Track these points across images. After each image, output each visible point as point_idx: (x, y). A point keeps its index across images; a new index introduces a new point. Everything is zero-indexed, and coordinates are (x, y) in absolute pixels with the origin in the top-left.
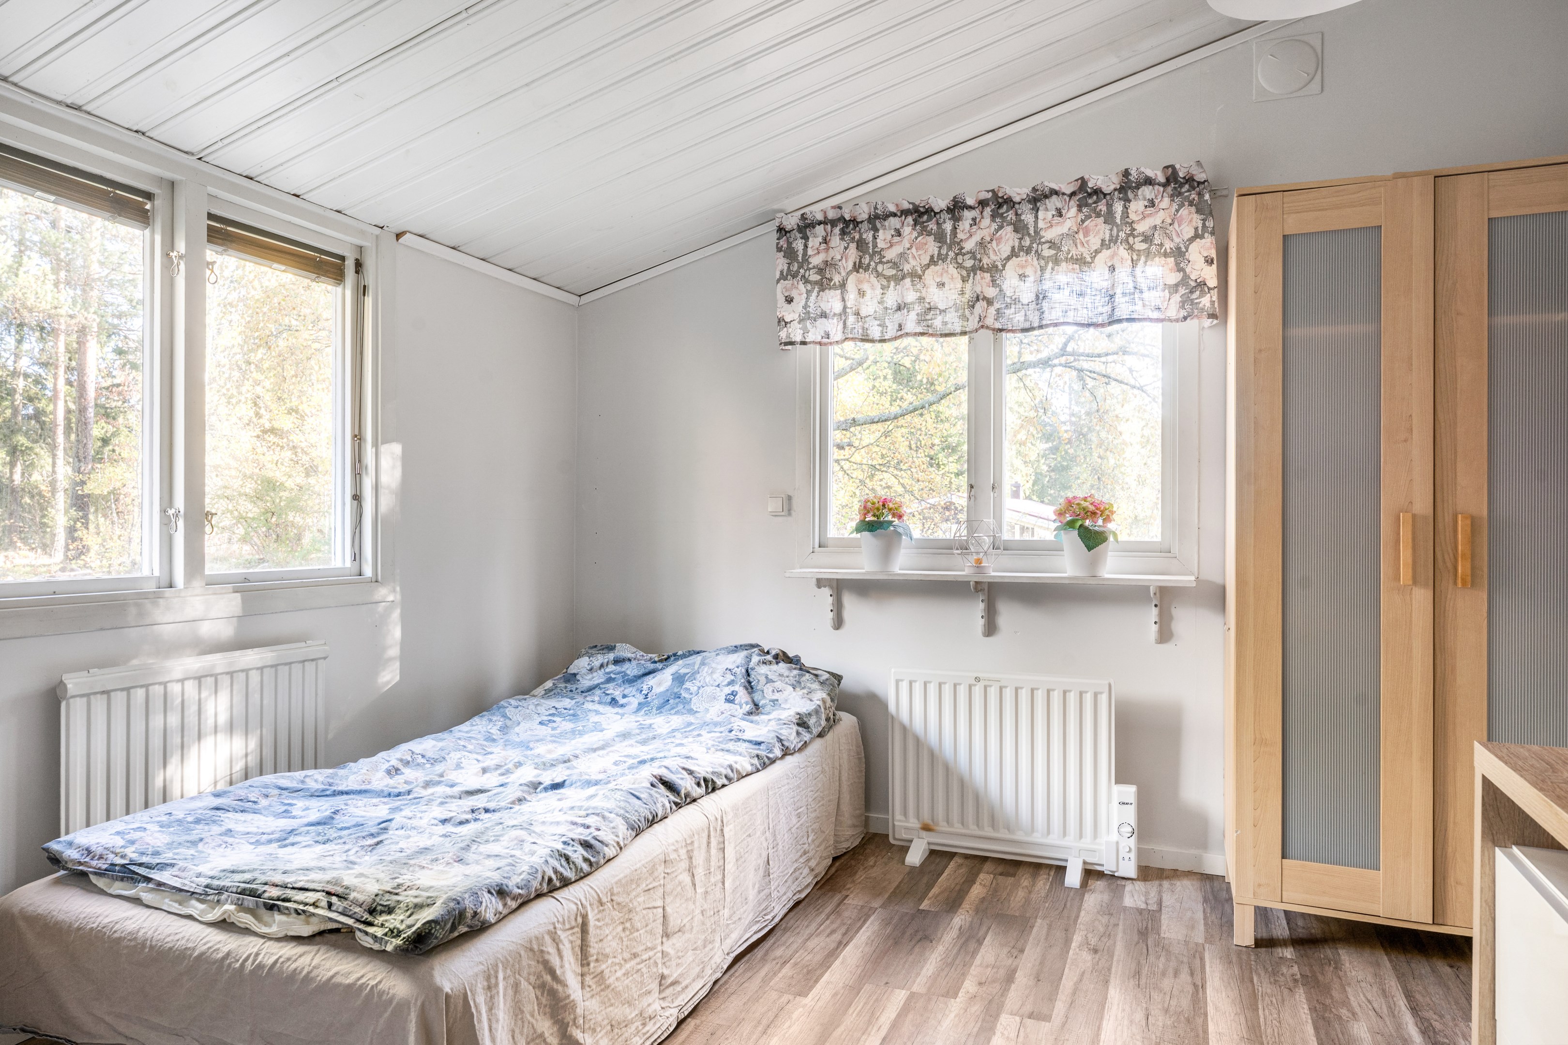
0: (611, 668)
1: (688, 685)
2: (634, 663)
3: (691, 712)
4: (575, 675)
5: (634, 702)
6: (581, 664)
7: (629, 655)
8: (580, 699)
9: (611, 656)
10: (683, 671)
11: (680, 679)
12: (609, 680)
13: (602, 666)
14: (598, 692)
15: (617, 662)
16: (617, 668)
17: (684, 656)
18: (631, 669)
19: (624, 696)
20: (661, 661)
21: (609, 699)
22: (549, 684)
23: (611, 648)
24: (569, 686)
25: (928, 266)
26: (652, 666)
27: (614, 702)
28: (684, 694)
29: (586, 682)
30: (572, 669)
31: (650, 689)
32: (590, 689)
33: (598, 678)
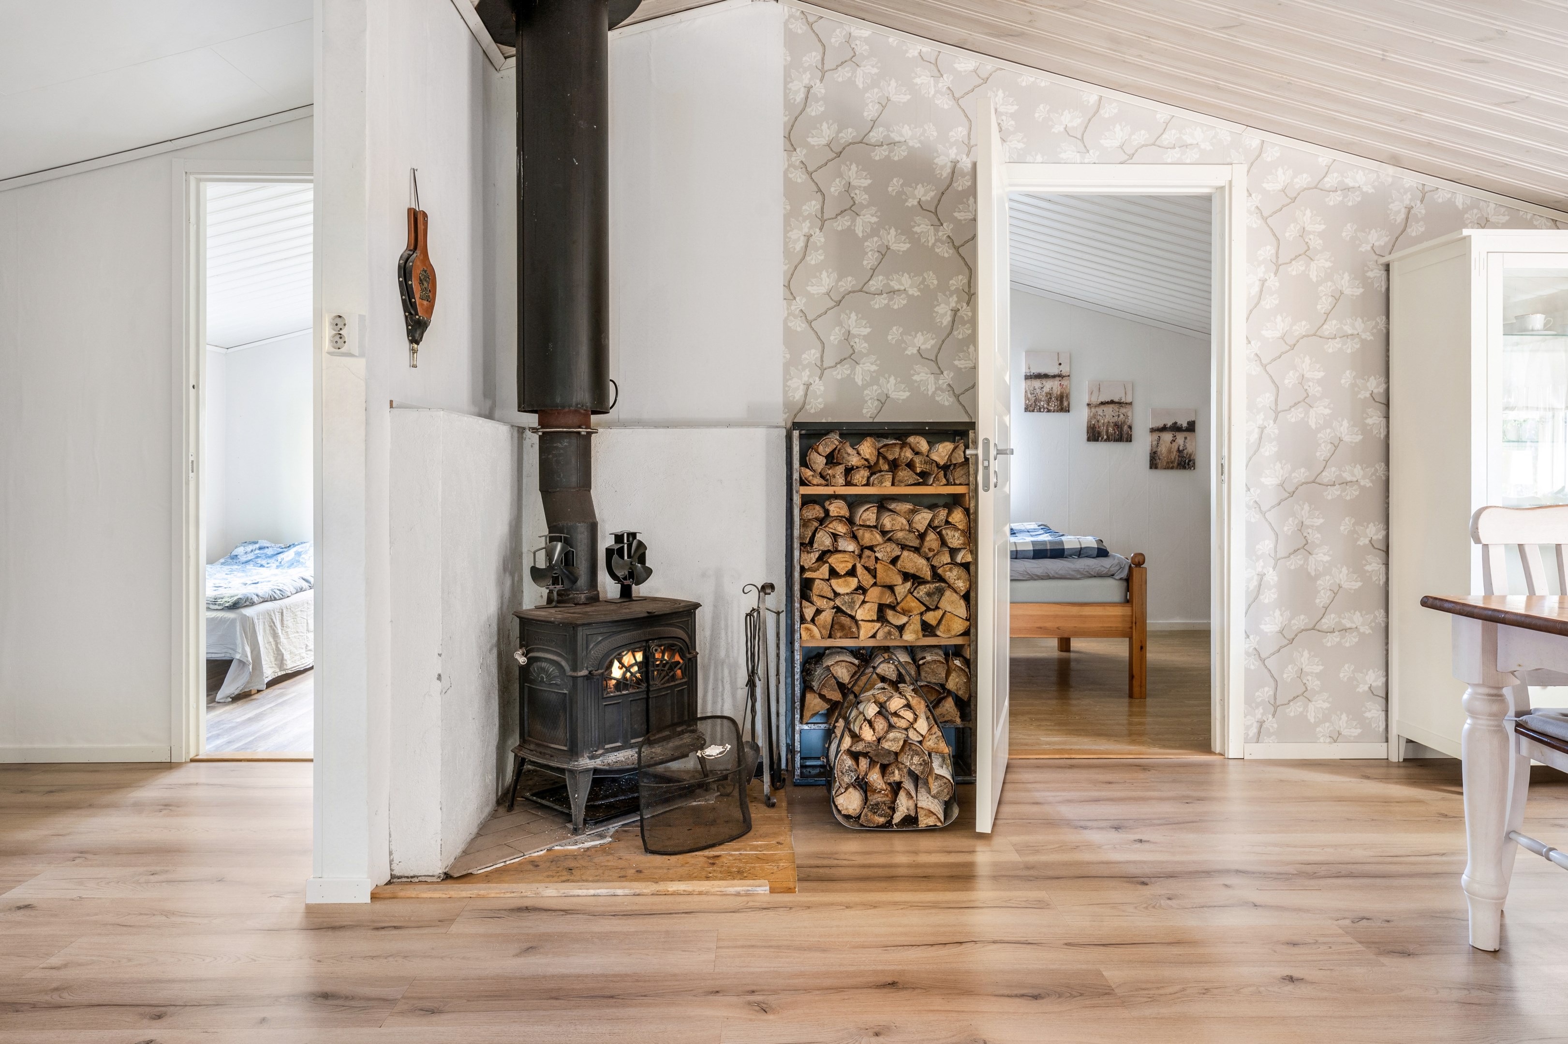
0: (257, 552)
1: (303, 556)
2: (270, 549)
3: (306, 567)
4: (237, 556)
5: (274, 566)
6: (240, 551)
7: (268, 545)
8: (243, 565)
9: (257, 546)
10: (300, 550)
11: (299, 554)
12: (258, 557)
13: (252, 551)
14: (251, 563)
15: (260, 548)
16: (261, 551)
17: (299, 544)
18: (269, 552)
19: (268, 564)
20: (285, 548)
21: (259, 565)
22: (222, 560)
23: (256, 543)
24: (235, 561)
26: (281, 550)
27: (262, 566)
28: (301, 560)
29: (243, 559)
30: (234, 553)
31: (283, 559)
32: (247, 562)
33: (250, 556)
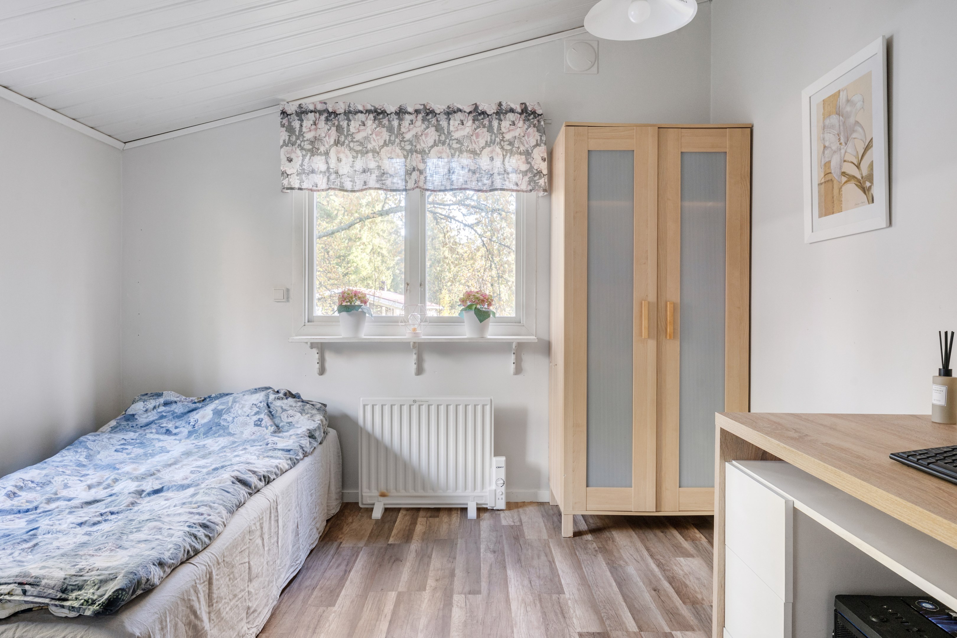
0: (162, 408)
1: (225, 416)
2: (179, 404)
3: (230, 434)
4: (133, 415)
5: (185, 432)
6: (138, 408)
7: (175, 399)
8: (141, 431)
9: (161, 400)
10: (220, 407)
11: (218, 413)
12: (162, 417)
13: (155, 408)
14: (154, 426)
15: (166, 404)
16: (167, 408)
17: (216, 398)
18: (178, 409)
19: (176, 428)
20: (199, 402)
21: (164, 430)
22: (113, 423)
23: (159, 395)
24: (130, 423)
25: (383, 147)
26: (194, 406)
27: (168, 432)
28: (223, 423)
29: (142, 420)
30: (130, 411)
31: (197, 421)
32: (148, 425)
33: (152, 416)
